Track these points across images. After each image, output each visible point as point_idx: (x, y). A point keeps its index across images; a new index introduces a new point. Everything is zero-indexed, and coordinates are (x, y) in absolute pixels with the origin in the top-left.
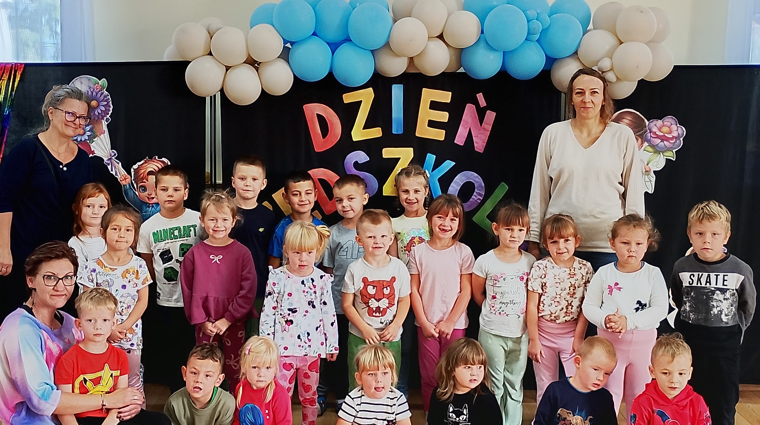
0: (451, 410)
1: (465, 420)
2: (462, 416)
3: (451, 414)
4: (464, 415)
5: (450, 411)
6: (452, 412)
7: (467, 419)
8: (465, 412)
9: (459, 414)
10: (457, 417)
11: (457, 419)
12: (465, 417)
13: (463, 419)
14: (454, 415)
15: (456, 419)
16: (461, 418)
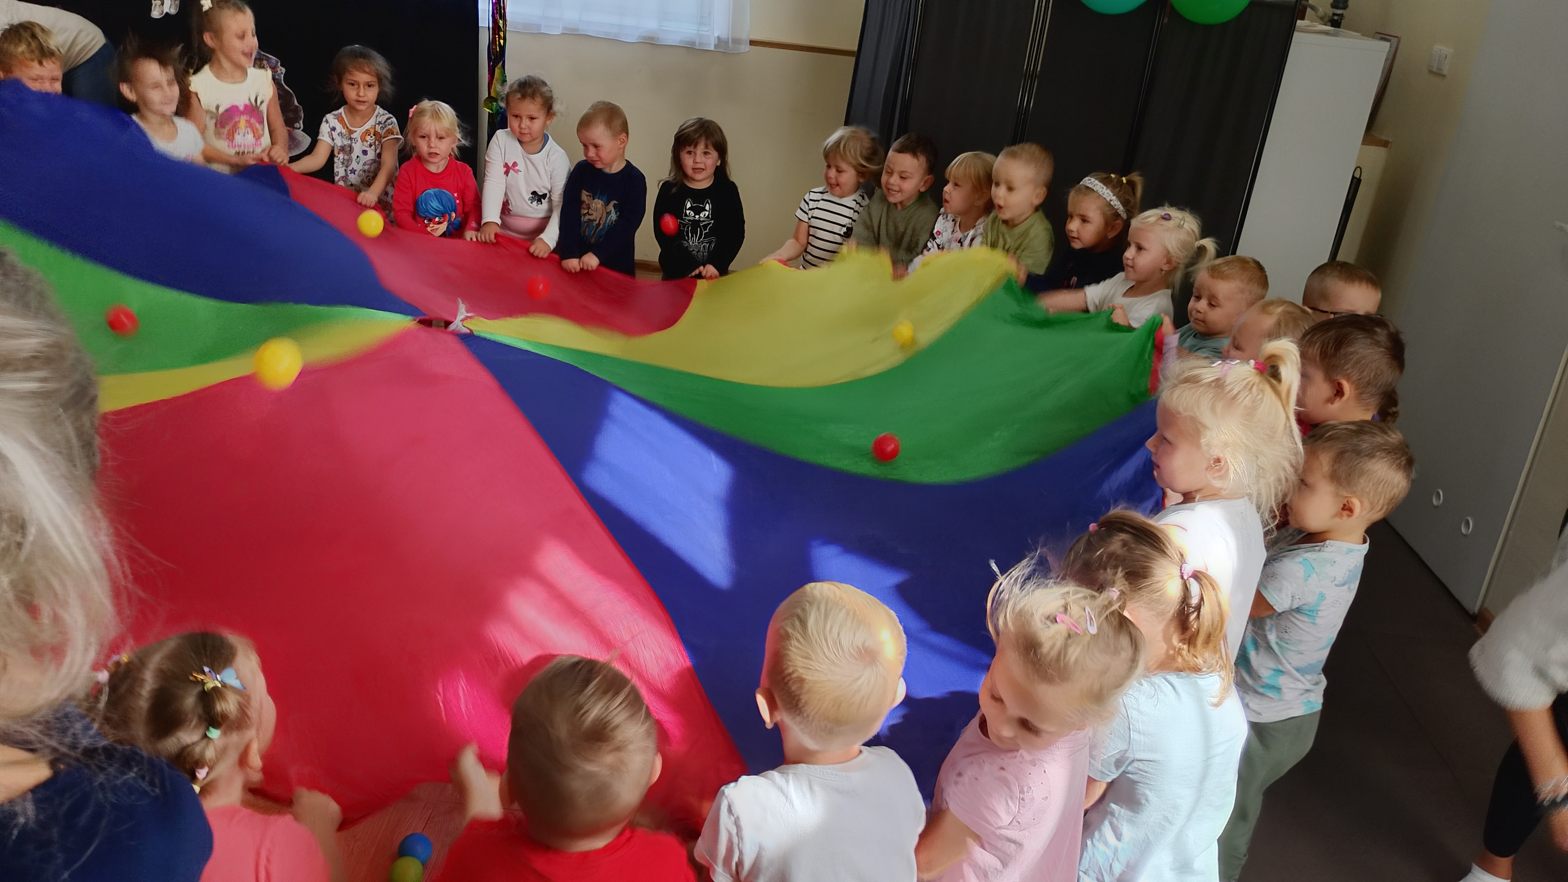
0: (689, 205)
1: (708, 217)
2: (704, 213)
3: (688, 212)
4: (706, 211)
5: (687, 208)
6: (689, 209)
7: (710, 216)
8: (707, 207)
9: (697, 210)
10: (695, 215)
11: (697, 217)
12: (707, 213)
13: (705, 215)
14: (692, 213)
15: (694, 217)
16: (702, 215)
